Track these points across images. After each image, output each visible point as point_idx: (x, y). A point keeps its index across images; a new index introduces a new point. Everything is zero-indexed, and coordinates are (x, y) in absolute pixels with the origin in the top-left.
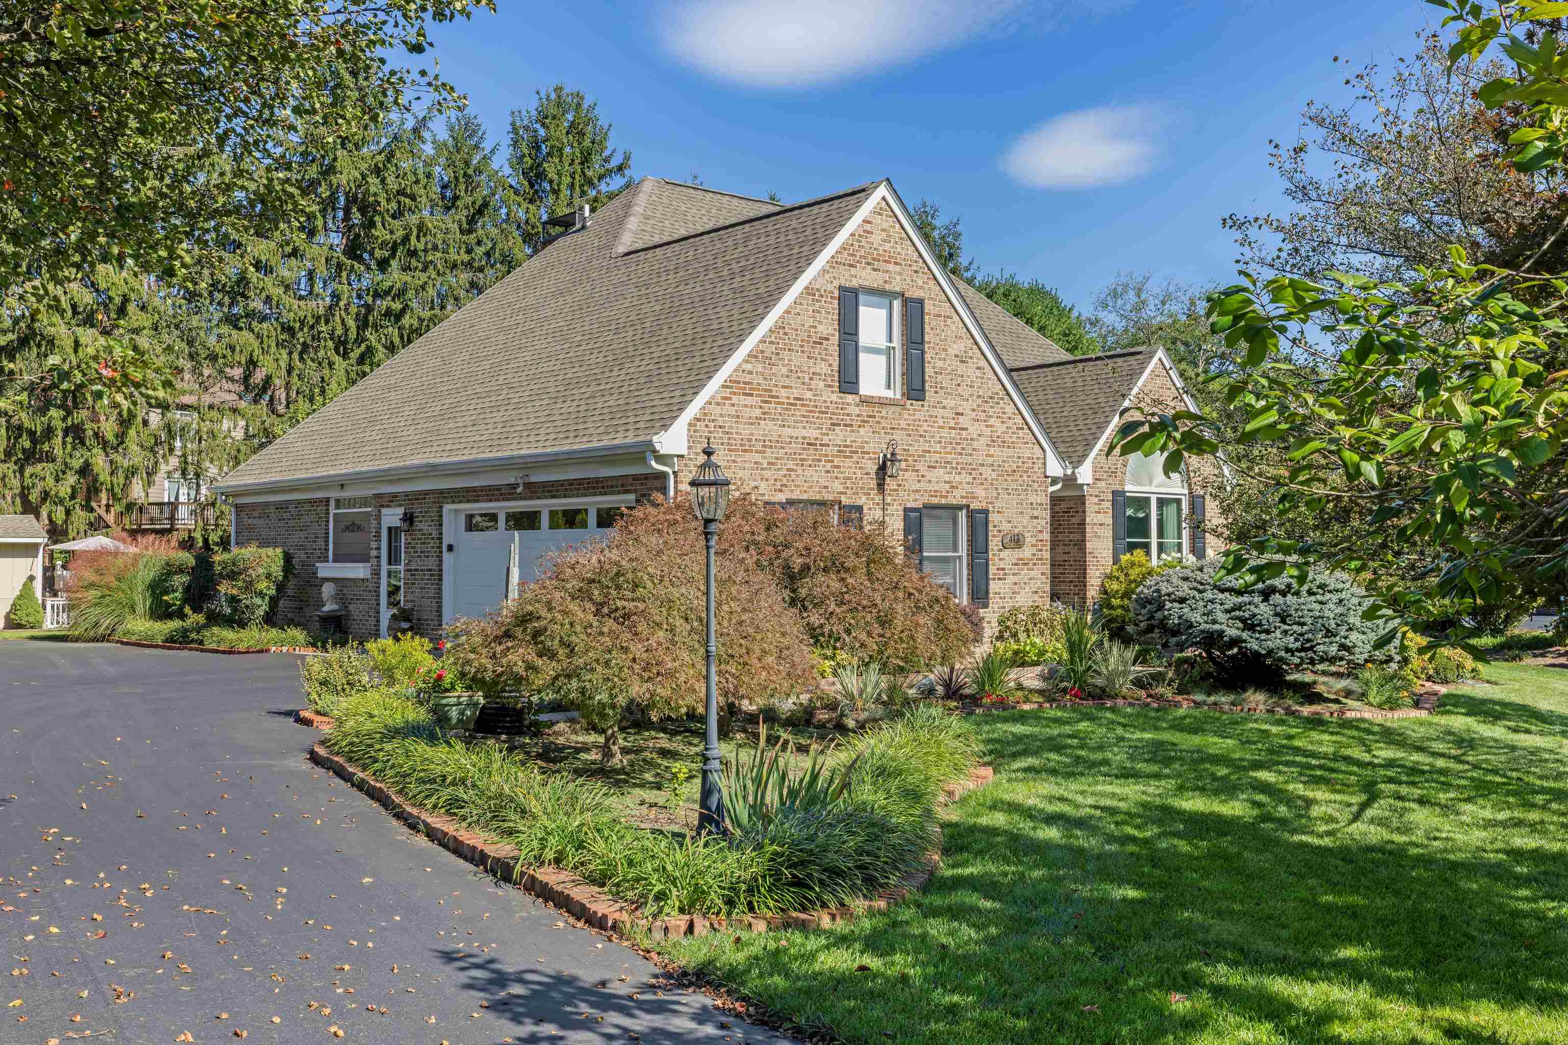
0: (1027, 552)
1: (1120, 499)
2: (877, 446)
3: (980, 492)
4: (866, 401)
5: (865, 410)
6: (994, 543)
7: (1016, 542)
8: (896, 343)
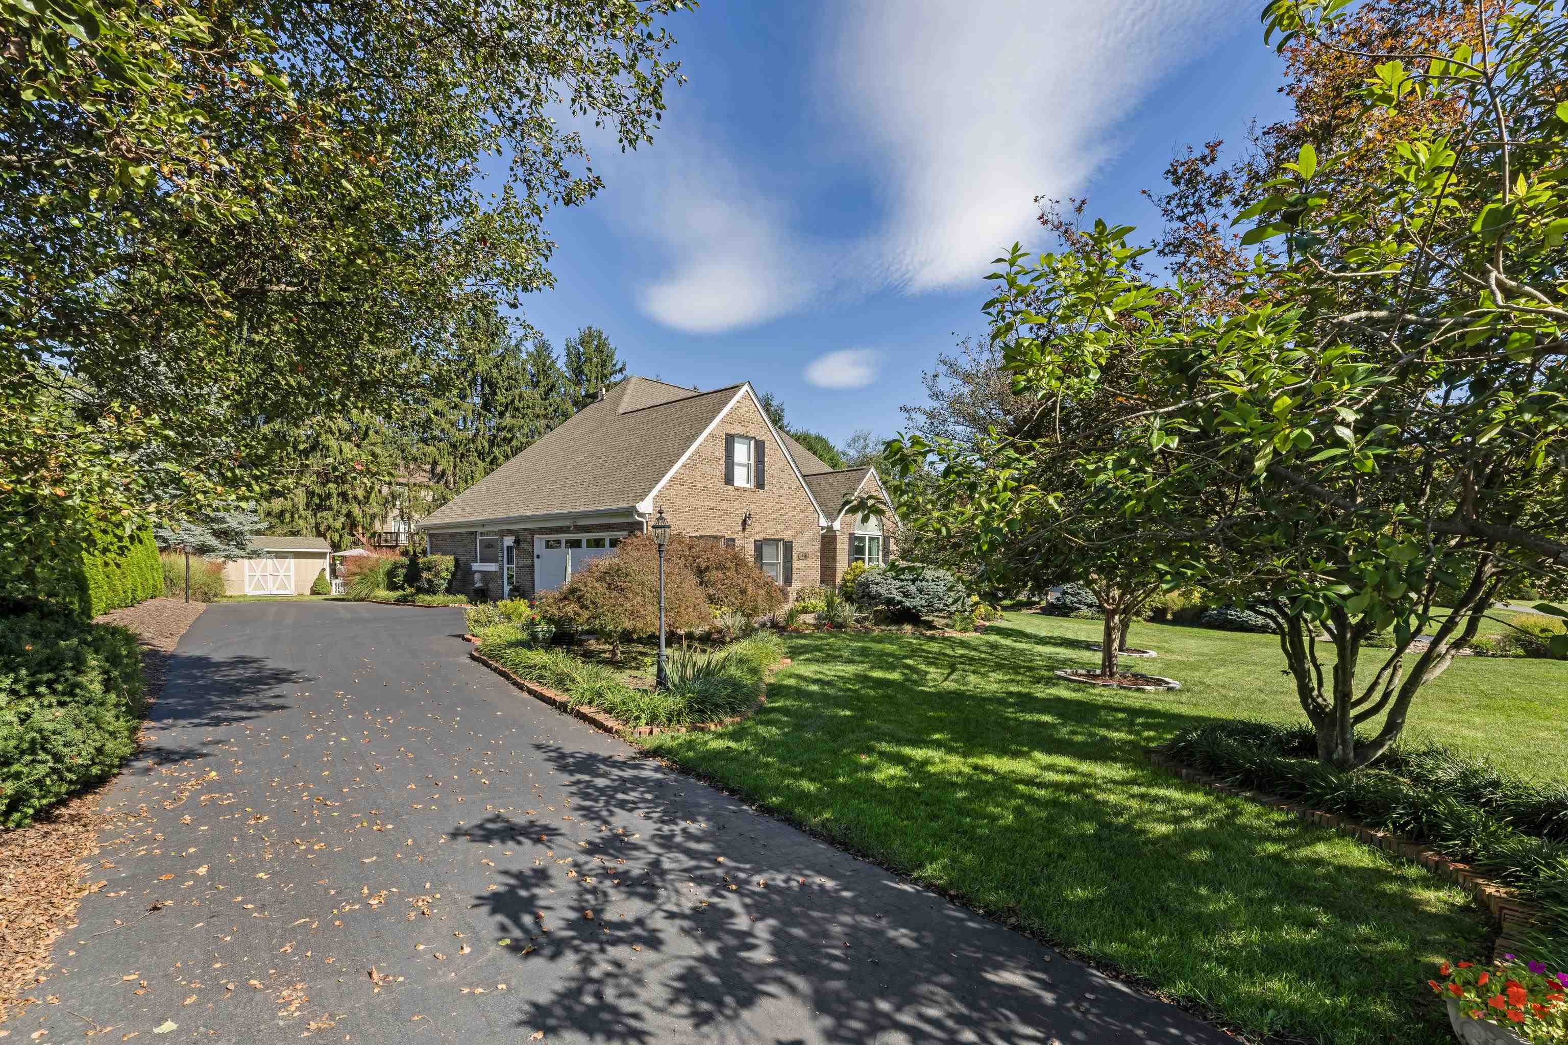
0: (810, 561)
1: (852, 537)
2: (743, 513)
3: (789, 533)
4: (738, 489)
5: (737, 494)
6: (795, 557)
7: (805, 556)
8: (752, 461)
